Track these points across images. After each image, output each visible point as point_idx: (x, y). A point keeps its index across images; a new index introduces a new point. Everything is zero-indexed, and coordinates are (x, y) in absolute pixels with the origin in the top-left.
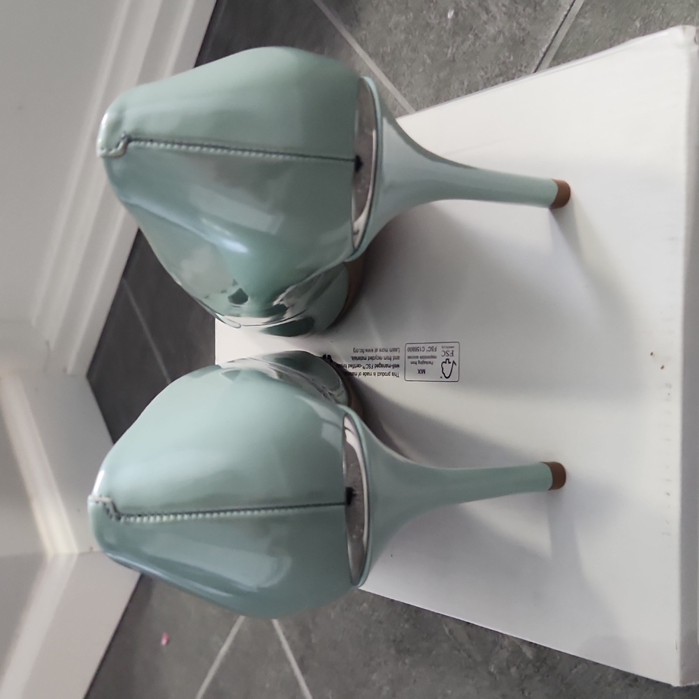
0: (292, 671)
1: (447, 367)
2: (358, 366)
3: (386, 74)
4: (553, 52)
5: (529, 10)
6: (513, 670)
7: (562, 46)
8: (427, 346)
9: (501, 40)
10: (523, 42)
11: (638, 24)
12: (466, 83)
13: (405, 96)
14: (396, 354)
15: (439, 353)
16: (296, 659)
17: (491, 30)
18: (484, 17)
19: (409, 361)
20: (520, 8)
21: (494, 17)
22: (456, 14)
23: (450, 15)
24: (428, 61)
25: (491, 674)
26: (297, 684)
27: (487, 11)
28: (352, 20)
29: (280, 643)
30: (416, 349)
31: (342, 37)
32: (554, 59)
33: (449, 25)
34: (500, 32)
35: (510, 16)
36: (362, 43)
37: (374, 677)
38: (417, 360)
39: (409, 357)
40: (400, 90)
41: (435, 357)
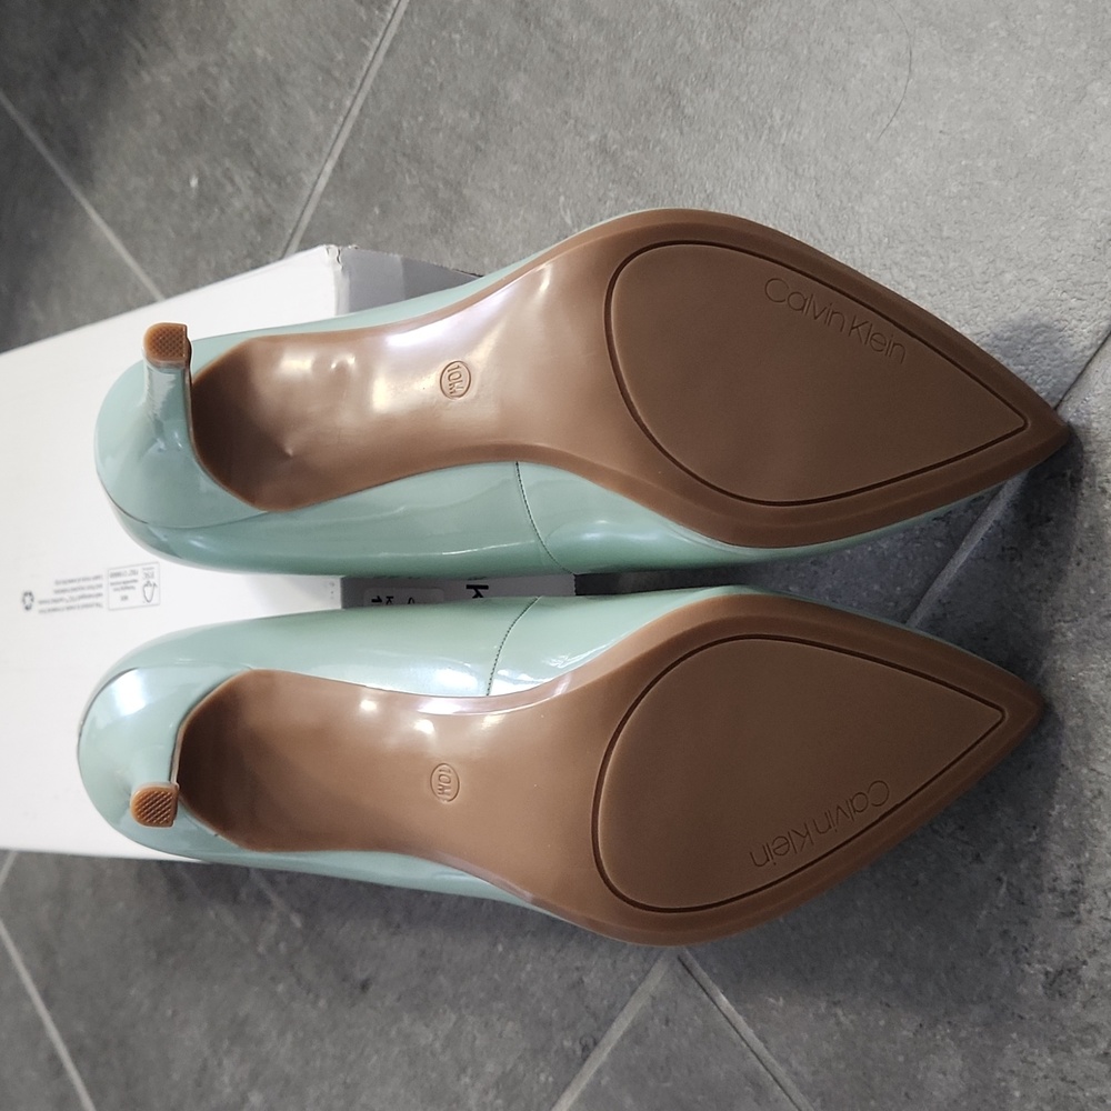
0: (34, 1008)
1: (148, 590)
2: (61, 600)
3: (127, 247)
4: (299, 234)
5: (274, 186)
6: (282, 946)
7: (309, 229)
8: (128, 570)
9: (247, 216)
10: (269, 221)
11: (377, 210)
12: (213, 264)
13: (148, 274)
14: (98, 582)
15: (140, 577)
16: (40, 992)
17: (237, 204)
18: (229, 188)
19: (111, 588)
20: (265, 183)
21: (239, 190)
22: (200, 182)
23: (194, 182)
24: (172, 235)
25: (260, 956)
26: (40, 1025)
27: (232, 181)
28: (86, 178)
29: (17, 976)
30: (118, 575)
31: (74, 200)
32: (302, 241)
33: (193, 196)
34: (247, 208)
35: (257, 191)
36: (97, 208)
37: (133, 992)
38: (118, 586)
39: (112, 584)
40: (143, 268)
41: (135, 581)
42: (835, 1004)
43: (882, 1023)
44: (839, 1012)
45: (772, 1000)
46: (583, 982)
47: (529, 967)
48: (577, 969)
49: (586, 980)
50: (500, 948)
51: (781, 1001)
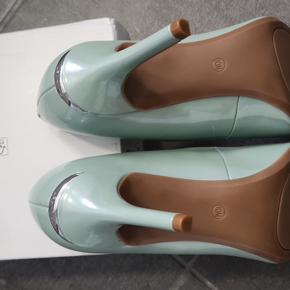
42: (253, 278)
43: (270, 282)
44: (255, 281)
45: (229, 281)
46: (149, 285)
47: (124, 284)
48: (146, 281)
49: (150, 285)
50: (110, 279)
51: (232, 281)
